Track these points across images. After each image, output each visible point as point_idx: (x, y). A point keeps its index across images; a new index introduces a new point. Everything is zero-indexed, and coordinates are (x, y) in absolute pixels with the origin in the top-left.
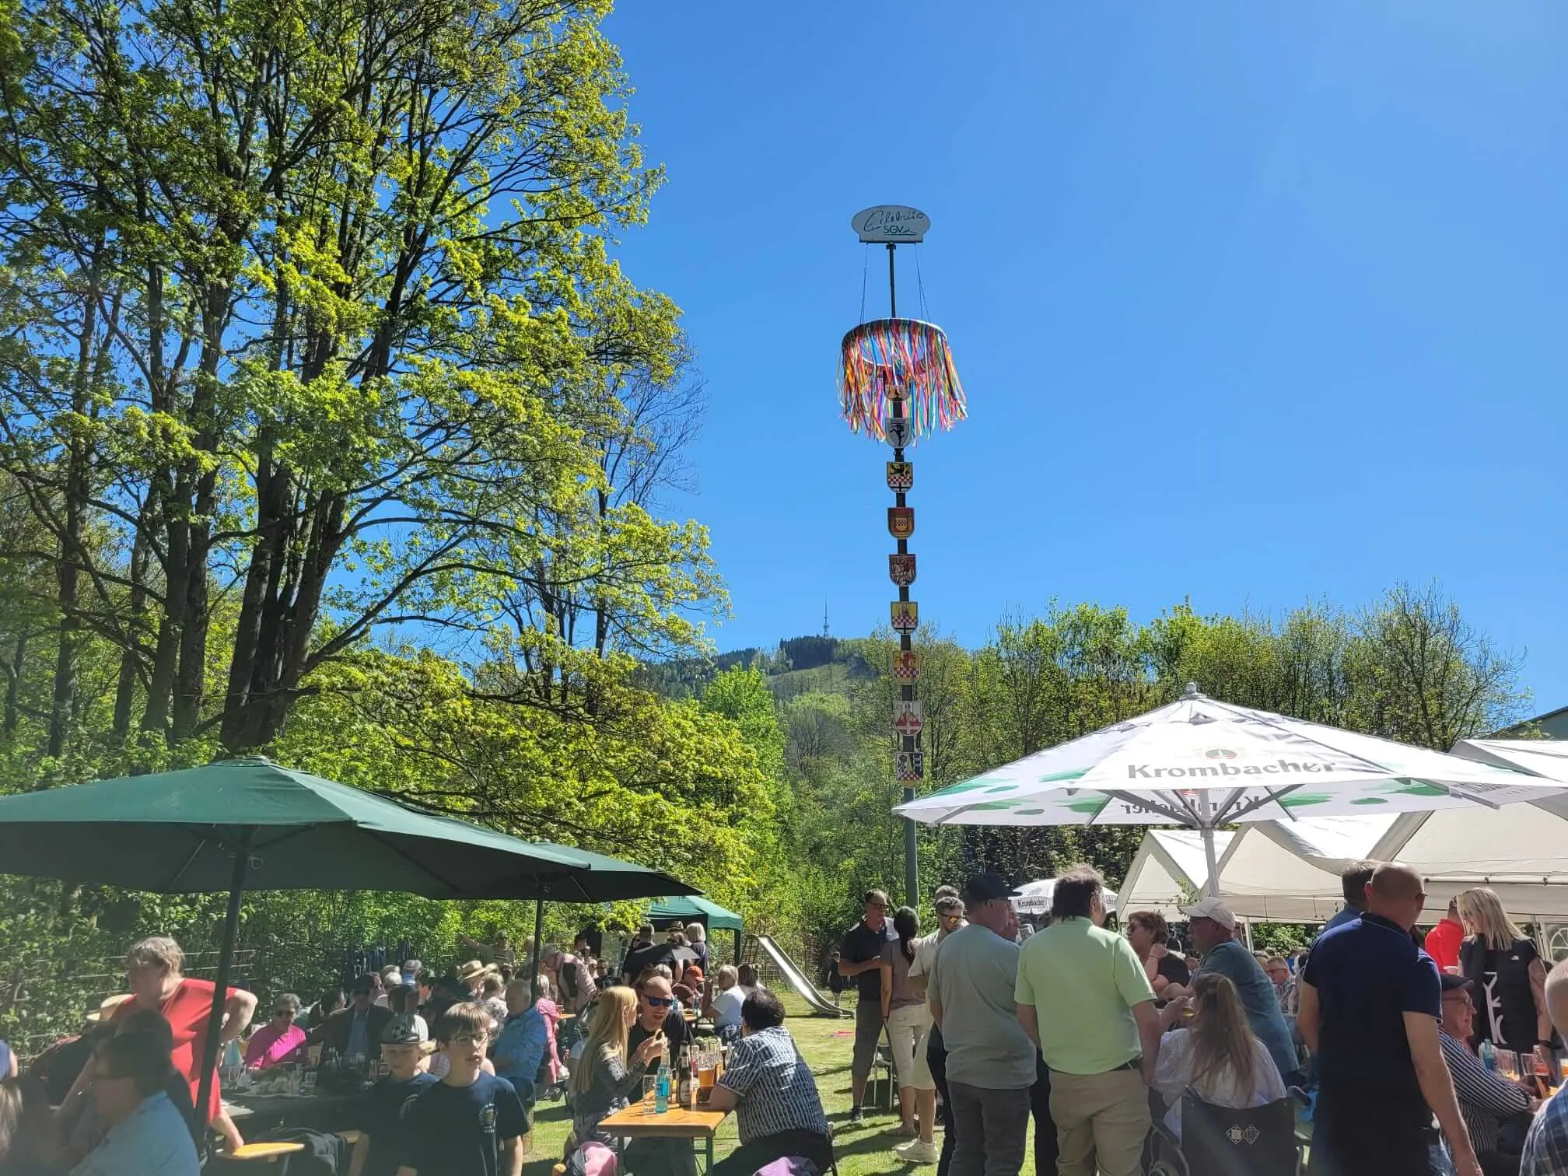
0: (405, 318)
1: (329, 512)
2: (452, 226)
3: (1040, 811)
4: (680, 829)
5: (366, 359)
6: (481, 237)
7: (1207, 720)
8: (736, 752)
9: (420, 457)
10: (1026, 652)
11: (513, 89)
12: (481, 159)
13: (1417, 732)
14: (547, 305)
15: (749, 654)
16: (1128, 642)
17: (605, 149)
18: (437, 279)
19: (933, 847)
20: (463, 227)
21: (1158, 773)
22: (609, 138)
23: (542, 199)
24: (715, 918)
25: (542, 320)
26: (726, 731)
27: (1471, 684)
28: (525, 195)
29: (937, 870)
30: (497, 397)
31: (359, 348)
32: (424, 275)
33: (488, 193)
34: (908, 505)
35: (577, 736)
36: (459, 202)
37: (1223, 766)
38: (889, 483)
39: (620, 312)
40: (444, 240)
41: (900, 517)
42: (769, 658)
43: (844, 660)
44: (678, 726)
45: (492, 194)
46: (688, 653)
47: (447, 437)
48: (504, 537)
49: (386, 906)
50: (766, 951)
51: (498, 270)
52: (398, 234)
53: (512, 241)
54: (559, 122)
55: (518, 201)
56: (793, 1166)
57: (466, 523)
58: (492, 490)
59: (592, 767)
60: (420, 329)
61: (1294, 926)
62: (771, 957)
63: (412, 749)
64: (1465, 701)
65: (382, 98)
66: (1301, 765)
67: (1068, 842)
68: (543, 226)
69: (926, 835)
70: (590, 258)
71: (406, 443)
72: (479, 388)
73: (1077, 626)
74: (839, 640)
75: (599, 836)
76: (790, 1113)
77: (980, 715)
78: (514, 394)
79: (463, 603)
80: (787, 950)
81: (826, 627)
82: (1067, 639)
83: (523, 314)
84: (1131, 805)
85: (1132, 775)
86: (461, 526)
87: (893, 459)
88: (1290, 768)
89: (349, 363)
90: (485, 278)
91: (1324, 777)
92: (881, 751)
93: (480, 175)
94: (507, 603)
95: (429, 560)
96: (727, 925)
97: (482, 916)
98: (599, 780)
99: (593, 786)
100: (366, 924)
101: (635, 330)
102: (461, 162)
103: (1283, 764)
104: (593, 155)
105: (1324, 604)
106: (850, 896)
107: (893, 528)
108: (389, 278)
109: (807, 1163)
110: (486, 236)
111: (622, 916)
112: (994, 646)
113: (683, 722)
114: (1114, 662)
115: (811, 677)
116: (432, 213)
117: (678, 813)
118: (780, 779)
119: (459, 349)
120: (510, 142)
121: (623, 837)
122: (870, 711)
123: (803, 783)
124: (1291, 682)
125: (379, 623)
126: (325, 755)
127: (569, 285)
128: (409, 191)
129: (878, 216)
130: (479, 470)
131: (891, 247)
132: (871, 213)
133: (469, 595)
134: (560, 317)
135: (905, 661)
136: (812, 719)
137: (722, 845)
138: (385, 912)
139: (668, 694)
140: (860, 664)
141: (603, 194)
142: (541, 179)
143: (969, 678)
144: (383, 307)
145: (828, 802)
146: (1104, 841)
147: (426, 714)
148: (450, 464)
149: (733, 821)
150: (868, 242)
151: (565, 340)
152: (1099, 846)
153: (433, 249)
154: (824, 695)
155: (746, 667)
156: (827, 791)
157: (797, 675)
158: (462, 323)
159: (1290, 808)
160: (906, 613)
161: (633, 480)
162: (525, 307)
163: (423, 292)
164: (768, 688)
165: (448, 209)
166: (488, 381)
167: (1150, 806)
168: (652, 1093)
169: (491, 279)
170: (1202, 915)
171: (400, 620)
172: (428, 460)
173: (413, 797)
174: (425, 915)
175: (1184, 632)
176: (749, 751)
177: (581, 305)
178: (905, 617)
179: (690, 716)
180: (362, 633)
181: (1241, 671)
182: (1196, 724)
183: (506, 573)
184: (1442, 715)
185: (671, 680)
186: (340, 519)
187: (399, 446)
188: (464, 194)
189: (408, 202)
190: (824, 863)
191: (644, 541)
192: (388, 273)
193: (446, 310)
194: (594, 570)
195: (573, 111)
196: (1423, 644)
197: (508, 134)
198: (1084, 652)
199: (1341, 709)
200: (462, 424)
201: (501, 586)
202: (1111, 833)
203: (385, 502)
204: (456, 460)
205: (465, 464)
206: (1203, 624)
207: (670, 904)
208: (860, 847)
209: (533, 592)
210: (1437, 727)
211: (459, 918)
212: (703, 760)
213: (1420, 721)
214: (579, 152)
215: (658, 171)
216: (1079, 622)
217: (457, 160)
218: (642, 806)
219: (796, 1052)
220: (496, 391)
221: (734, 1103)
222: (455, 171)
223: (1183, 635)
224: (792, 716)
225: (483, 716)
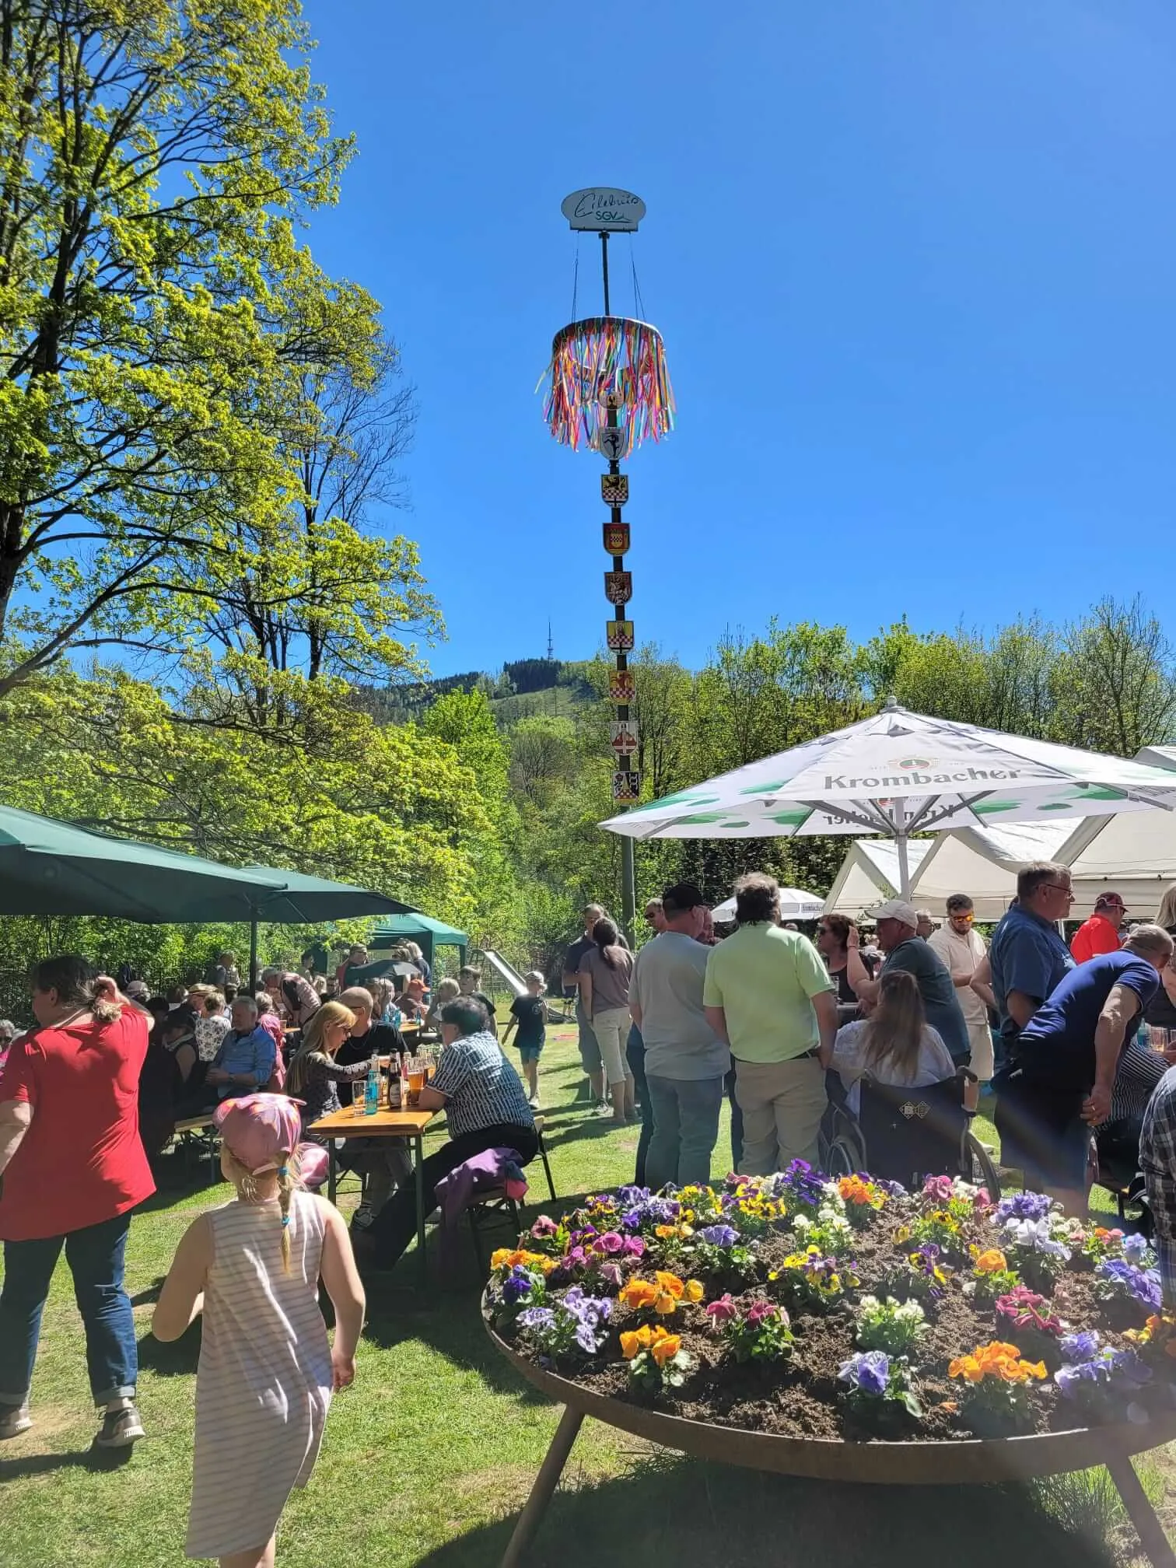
0: (74, 307)
1: (5, 525)
2: (118, 202)
3: (745, 824)
4: (398, 849)
5: (31, 356)
6: (153, 215)
7: (906, 732)
8: (455, 775)
9: (99, 466)
10: (747, 673)
11: (177, 37)
12: (147, 122)
13: (1112, 743)
14: (229, 295)
15: (473, 677)
16: (845, 661)
17: (286, 112)
18: (104, 264)
19: (655, 863)
20: (131, 202)
21: (853, 783)
22: (290, 99)
23: (220, 172)
24: (440, 935)
25: (224, 312)
26: (443, 755)
27: (1165, 696)
28: (200, 166)
29: (658, 883)
30: (176, 399)
31: (24, 343)
32: (90, 259)
33: (157, 162)
34: (624, 520)
35: (289, 761)
36: (124, 172)
37: (915, 775)
38: (604, 497)
39: (312, 305)
40: (107, 216)
41: (616, 534)
42: (493, 682)
43: (569, 683)
44: (393, 748)
45: (161, 164)
46: (402, 677)
47: (126, 445)
48: (202, 554)
49: (102, 931)
50: (492, 964)
51: (174, 255)
52: (56, 210)
53: (188, 221)
54: (231, 79)
55: (192, 172)
56: (498, 1157)
57: (159, 540)
58: (186, 505)
59: (308, 791)
60: (89, 322)
61: (989, 925)
62: (497, 969)
63: (118, 776)
64: (1158, 712)
65: (27, 45)
66: (988, 773)
67: (784, 854)
68: (222, 204)
69: (648, 851)
70: (276, 243)
71: (84, 452)
72: (155, 388)
73: (797, 646)
74: (563, 663)
75: (318, 859)
76: (497, 1110)
77: (701, 735)
78: (196, 395)
79: (162, 625)
80: (514, 964)
81: (550, 650)
82: (787, 659)
83: (204, 306)
84: (833, 816)
85: (828, 786)
86: (153, 542)
87: (607, 471)
88: (979, 776)
89: (15, 360)
90: (160, 263)
91: (1010, 783)
92: (603, 772)
93: (147, 142)
94: (214, 626)
95: (120, 580)
96: (451, 941)
97: (205, 939)
98: (317, 805)
99: (310, 810)
100: (83, 950)
101: (330, 326)
102: (123, 124)
103: (972, 772)
104: (274, 118)
105: (1034, 620)
106: (575, 911)
107: (608, 545)
108: (50, 262)
109: (513, 1154)
110: (157, 214)
111: (347, 936)
112: (714, 667)
113: (399, 745)
114: (831, 680)
115: (535, 700)
116: (94, 186)
117: (396, 835)
118: (505, 801)
119: (135, 345)
120: (179, 102)
121: (343, 860)
122: (594, 734)
123: (530, 805)
124: (998, 697)
125: (74, 646)
126: (23, 783)
127: (254, 270)
128: (65, 158)
129: (589, 200)
130: (169, 481)
131: (604, 236)
132: (583, 195)
133: (168, 617)
134: (245, 309)
135: (621, 682)
136: (537, 743)
137: (441, 865)
138: (102, 938)
139: (391, 719)
140: (586, 689)
141: (287, 167)
142: (216, 147)
143: (692, 698)
144: (47, 295)
145: (555, 822)
146: (817, 853)
147: (124, 740)
148: (135, 474)
149: (453, 841)
150: (580, 230)
151: (252, 336)
152: (813, 857)
153: (98, 229)
154: (548, 718)
155: (468, 691)
156: (553, 812)
157: (521, 698)
158: (138, 316)
159: (982, 816)
160: (622, 633)
161: (342, 495)
162: (207, 299)
163: (89, 277)
164: (493, 712)
165: (112, 180)
166: (167, 381)
167: (851, 817)
168: (363, 1097)
169: (167, 264)
170: (889, 916)
171: (95, 643)
172: (108, 469)
173: (123, 824)
174: (146, 939)
175: (900, 650)
176: (467, 774)
177: (269, 295)
178: (621, 636)
179: (407, 740)
180: (56, 657)
181: (953, 688)
182: (893, 735)
183: (206, 593)
184: (1136, 726)
185: (394, 704)
186: (19, 535)
187: (77, 454)
188: (130, 163)
189: (63, 171)
190: (551, 881)
191: (350, 558)
192: (50, 256)
193: (118, 299)
194: (298, 590)
195: (247, 66)
196: (1124, 658)
197: (175, 91)
198: (803, 672)
199: (1045, 722)
200: (142, 428)
201: (201, 607)
202: (823, 846)
203: (66, 516)
204: (142, 470)
205: (153, 474)
206: (919, 642)
207: (393, 922)
208: (585, 865)
209: (241, 615)
210: (1131, 738)
211: (181, 941)
212: (420, 782)
213: (1116, 732)
214: (257, 115)
215: (348, 141)
216: (800, 642)
217: (119, 122)
218: (358, 828)
219: (503, 1054)
220: (176, 392)
221: (441, 1103)
222: (116, 137)
223: (899, 653)
224: (517, 739)
225: (186, 740)
